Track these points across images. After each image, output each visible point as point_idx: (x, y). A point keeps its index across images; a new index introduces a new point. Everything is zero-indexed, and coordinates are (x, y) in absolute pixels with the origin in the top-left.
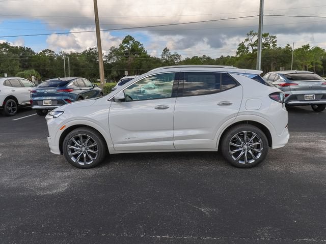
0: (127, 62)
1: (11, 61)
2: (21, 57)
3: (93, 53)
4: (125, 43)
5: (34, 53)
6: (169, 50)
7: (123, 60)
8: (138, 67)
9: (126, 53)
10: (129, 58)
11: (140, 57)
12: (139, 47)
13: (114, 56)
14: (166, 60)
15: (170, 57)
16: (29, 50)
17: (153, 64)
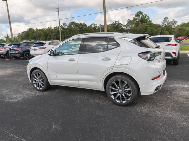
0: (137, 28)
1: (75, 31)
2: (80, 29)
3: (117, 24)
4: (137, 16)
5: (86, 26)
6: (168, 19)
7: (135, 27)
8: (144, 31)
9: (137, 23)
10: (139, 25)
11: (146, 25)
12: (147, 18)
13: (130, 25)
14: (165, 25)
15: (169, 23)
16: (84, 24)
17: (155, 29)
